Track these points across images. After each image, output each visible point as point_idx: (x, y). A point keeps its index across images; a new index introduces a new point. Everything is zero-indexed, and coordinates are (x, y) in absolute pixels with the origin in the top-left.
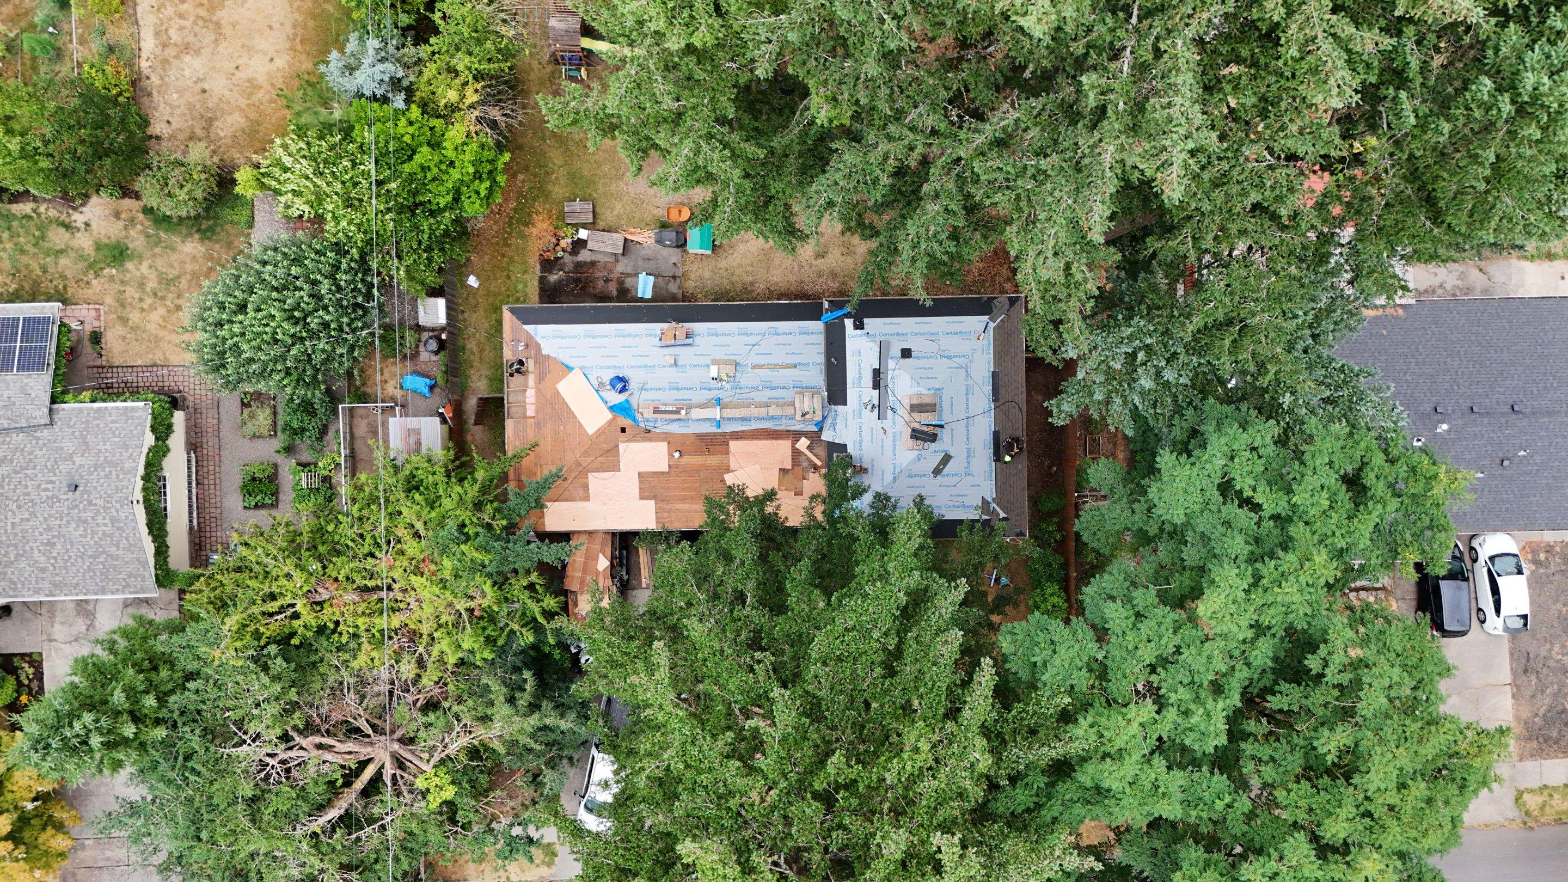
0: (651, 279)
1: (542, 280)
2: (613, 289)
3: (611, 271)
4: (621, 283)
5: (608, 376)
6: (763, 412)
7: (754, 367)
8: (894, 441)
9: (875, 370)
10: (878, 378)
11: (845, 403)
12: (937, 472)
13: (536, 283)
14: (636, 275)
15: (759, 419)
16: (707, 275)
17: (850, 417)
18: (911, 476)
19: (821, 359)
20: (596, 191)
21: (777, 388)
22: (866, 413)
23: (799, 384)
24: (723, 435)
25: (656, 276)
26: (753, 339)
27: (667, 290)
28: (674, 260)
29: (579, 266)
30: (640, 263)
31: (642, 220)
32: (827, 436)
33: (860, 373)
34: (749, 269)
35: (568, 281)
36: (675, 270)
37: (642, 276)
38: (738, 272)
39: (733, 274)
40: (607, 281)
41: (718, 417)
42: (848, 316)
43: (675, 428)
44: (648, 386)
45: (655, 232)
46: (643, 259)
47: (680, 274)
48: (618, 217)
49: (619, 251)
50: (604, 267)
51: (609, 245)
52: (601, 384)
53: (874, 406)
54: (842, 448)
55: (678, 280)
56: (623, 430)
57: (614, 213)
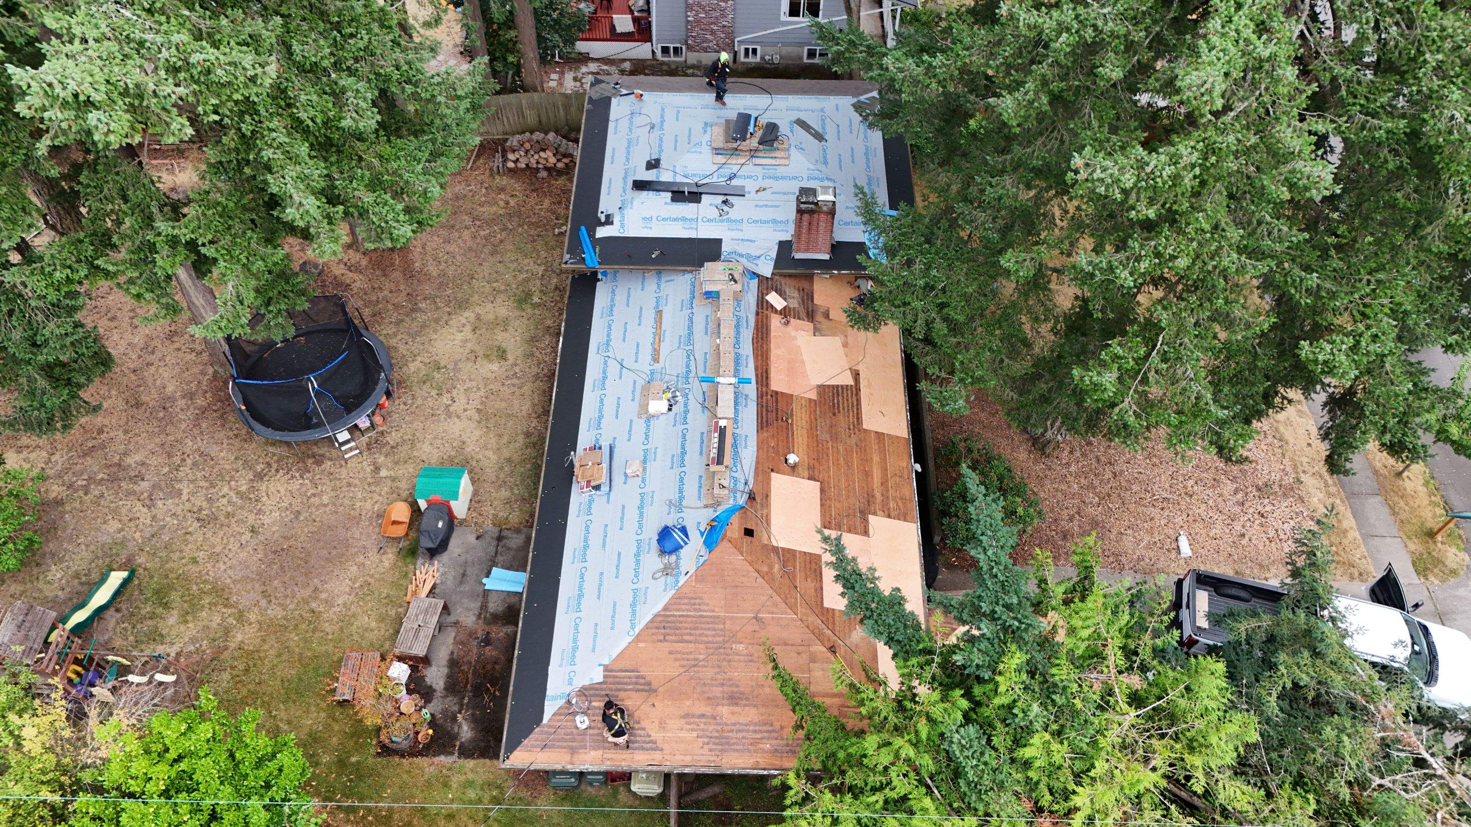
0: (495, 570)
1: (466, 752)
2: (500, 632)
3: (472, 634)
4: (495, 618)
5: (653, 561)
6: (727, 331)
7: (656, 359)
8: (776, 178)
9: (674, 200)
10: (685, 195)
11: (719, 241)
12: (819, 137)
13: (470, 763)
14: (486, 593)
15: (738, 342)
16: (504, 493)
17: (738, 235)
18: (826, 163)
19: (651, 284)
20: (327, 655)
21: (690, 328)
22: (733, 213)
23: (687, 303)
24: (760, 396)
25: (494, 564)
26: (613, 367)
27: (514, 549)
28: (472, 538)
29: (452, 687)
30: (466, 588)
31: (395, 585)
32: (766, 269)
33: (675, 220)
34: (505, 439)
35: (475, 707)
36: (488, 538)
37: (490, 584)
38: (506, 454)
39: (509, 460)
40: (487, 641)
41: (733, 380)
42: (591, 234)
43: (749, 454)
44: (674, 496)
45: (420, 561)
46: (461, 583)
47: (496, 530)
48: (382, 619)
49: (435, 619)
50: (462, 643)
51: (422, 634)
52: (667, 571)
53: (725, 202)
54: (784, 247)
55: (505, 533)
56: (749, 533)
57: (374, 624)
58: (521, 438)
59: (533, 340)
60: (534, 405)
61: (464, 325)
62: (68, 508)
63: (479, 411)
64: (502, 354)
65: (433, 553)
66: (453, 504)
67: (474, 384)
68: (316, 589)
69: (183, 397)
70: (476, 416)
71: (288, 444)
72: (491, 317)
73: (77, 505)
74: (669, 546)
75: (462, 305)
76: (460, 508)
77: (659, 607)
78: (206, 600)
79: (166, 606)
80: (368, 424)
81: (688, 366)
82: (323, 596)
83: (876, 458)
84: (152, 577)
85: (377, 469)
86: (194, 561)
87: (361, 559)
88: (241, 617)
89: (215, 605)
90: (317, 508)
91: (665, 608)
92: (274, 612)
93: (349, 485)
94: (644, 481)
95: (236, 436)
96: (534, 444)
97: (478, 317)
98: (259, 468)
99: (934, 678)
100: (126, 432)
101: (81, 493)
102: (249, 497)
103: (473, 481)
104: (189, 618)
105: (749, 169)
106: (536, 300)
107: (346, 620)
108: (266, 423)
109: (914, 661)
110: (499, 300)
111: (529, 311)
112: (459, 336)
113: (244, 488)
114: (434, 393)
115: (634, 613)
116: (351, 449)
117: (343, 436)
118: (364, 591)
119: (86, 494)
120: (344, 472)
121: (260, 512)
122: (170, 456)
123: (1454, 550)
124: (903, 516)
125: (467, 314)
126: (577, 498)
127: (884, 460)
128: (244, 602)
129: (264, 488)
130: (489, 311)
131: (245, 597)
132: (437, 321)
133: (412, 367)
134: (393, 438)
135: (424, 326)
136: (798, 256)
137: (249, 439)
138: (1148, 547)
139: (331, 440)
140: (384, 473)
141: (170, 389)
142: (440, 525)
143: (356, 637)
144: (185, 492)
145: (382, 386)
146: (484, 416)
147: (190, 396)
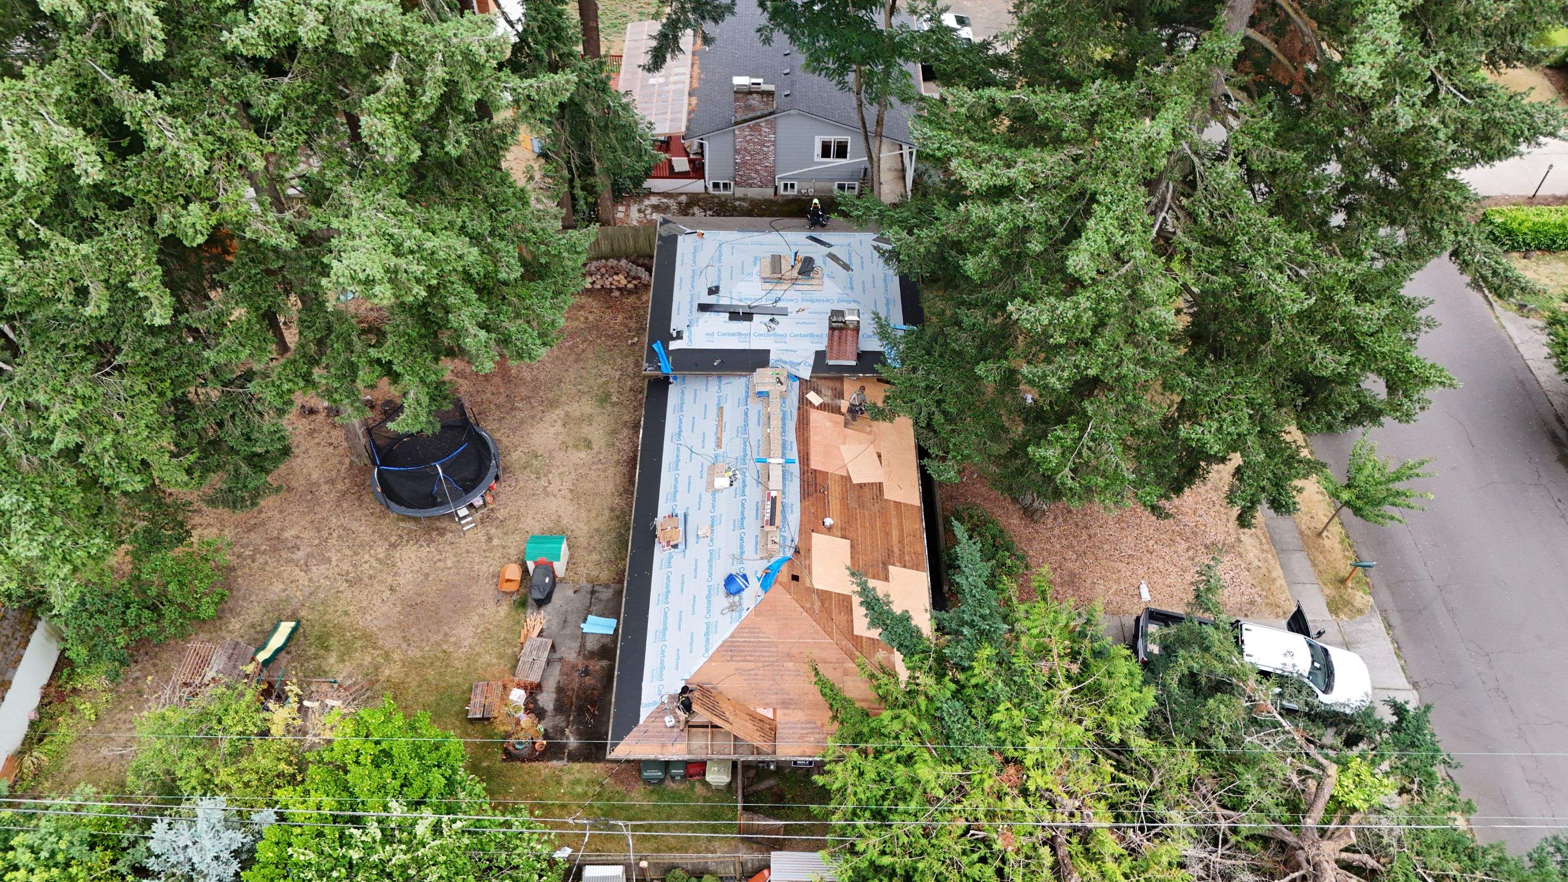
0: (591, 618)
1: (573, 758)
2: (599, 665)
3: (574, 667)
4: (592, 655)
6: (776, 422)
7: (719, 446)
8: (812, 301)
9: (731, 319)
10: (740, 315)
11: (768, 351)
12: (847, 267)
13: (577, 766)
14: (584, 635)
15: (784, 431)
16: (595, 557)
17: (784, 346)
18: (852, 288)
19: (713, 384)
20: (458, 685)
21: (746, 421)
22: (779, 329)
23: (742, 401)
24: (803, 473)
25: (589, 612)
26: (685, 453)
27: (608, 600)
28: (570, 593)
29: (560, 708)
30: (568, 631)
31: (510, 630)
32: (806, 373)
33: (733, 335)
34: (593, 514)
35: (580, 723)
36: (583, 592)
37: (586, 628)
38: (595, 525)
39: (598, 530)
40: (586, 672)
41: (781, 461)
42: (665, 346)
43: (794, 518)
45: (529, 611)
46: (563, 628)
47: (590, 586)
48: (501, 656)
49: (546, 654)
50: (567, 674)
51: (536, 666)
52: (732, 608)
53: (772, 320)
54: (820, 355)
55: (596, 588)
56: (795, 578)
57: (495, 661)
58: (607, 512)
59: (614, 432)
60: (616, 485)
61: (555, 421)
62: (240, 573)
63: (571, 491)
64: (588, 445)
65: (541, 603)
66: (556, 564)
67: (566, 469)
68: (446, 635)
69: (326, 483)
70: (569, 495)
71: (416, 520)
72: (578, 414)
73: (247, 571)
74: (733, 588)
75: (554, 404)
76: (560, 568)
77: (727, 635)
78: (359, 644)
79: (327, 649)
80: (481, 502)
81: (745, 450)
82: (453, 639)
83: (894, 522)
84: (313, 626)
85: (490, 539)
86: (346, 613)
87: (481, 610)
88: (387, 656)
89: (366, 647)
90: (443, 570)
91: (732, 636)
92: (414, 653)
93: (468, 552)
94: (712, 540)
95: (372, 514)
96: (618, 517)
97: (567, 414)
98: (393, 539)
99: (930, 668)
100: (281, 512)
101: (249, 561)
102: (387, 563)
103: (570, 548)
104: (346, 658)
105: (791, 294)
106: (614, 399)
107: (472, 658)
108: (400, 502)
109: (916, 657)
110: (584, 400)
111: (609, 408)
112: (552, 430)
113: (381, 556)
114: (533, 476)
115: (708, 640)
116: (468, 523)
117: (463, 512)
118: (485, 635)
119: (253, 561)
120: (462, 541)
121: (396, 574)
122: (319, 531)
123: (1361, 593)
124: (916, 567)
125: (557, 412)
126: (660, 555)
127: (901, 523)
128: (388, 646)
129: (397, 555)
130: (575, 409)
131: (390, 641)
132: (533, 417)
133: (515, 456)
134: (501, 514)
135: (522, 422)
136: (831, 362)
137: (382, 516)
138: (1115, 593)
139: (451, 516)
140: (496, 542)
141: (315, 476)
142: (547, 580)
143: (480, 671)
144: (334, 559)
145: (492, 472)
146: (576, 495)
147: (332, 482)
